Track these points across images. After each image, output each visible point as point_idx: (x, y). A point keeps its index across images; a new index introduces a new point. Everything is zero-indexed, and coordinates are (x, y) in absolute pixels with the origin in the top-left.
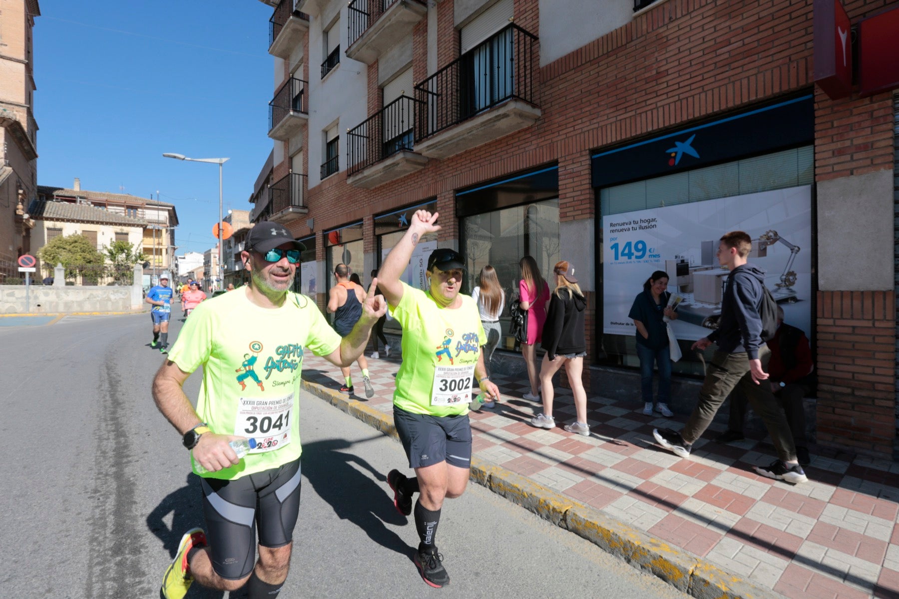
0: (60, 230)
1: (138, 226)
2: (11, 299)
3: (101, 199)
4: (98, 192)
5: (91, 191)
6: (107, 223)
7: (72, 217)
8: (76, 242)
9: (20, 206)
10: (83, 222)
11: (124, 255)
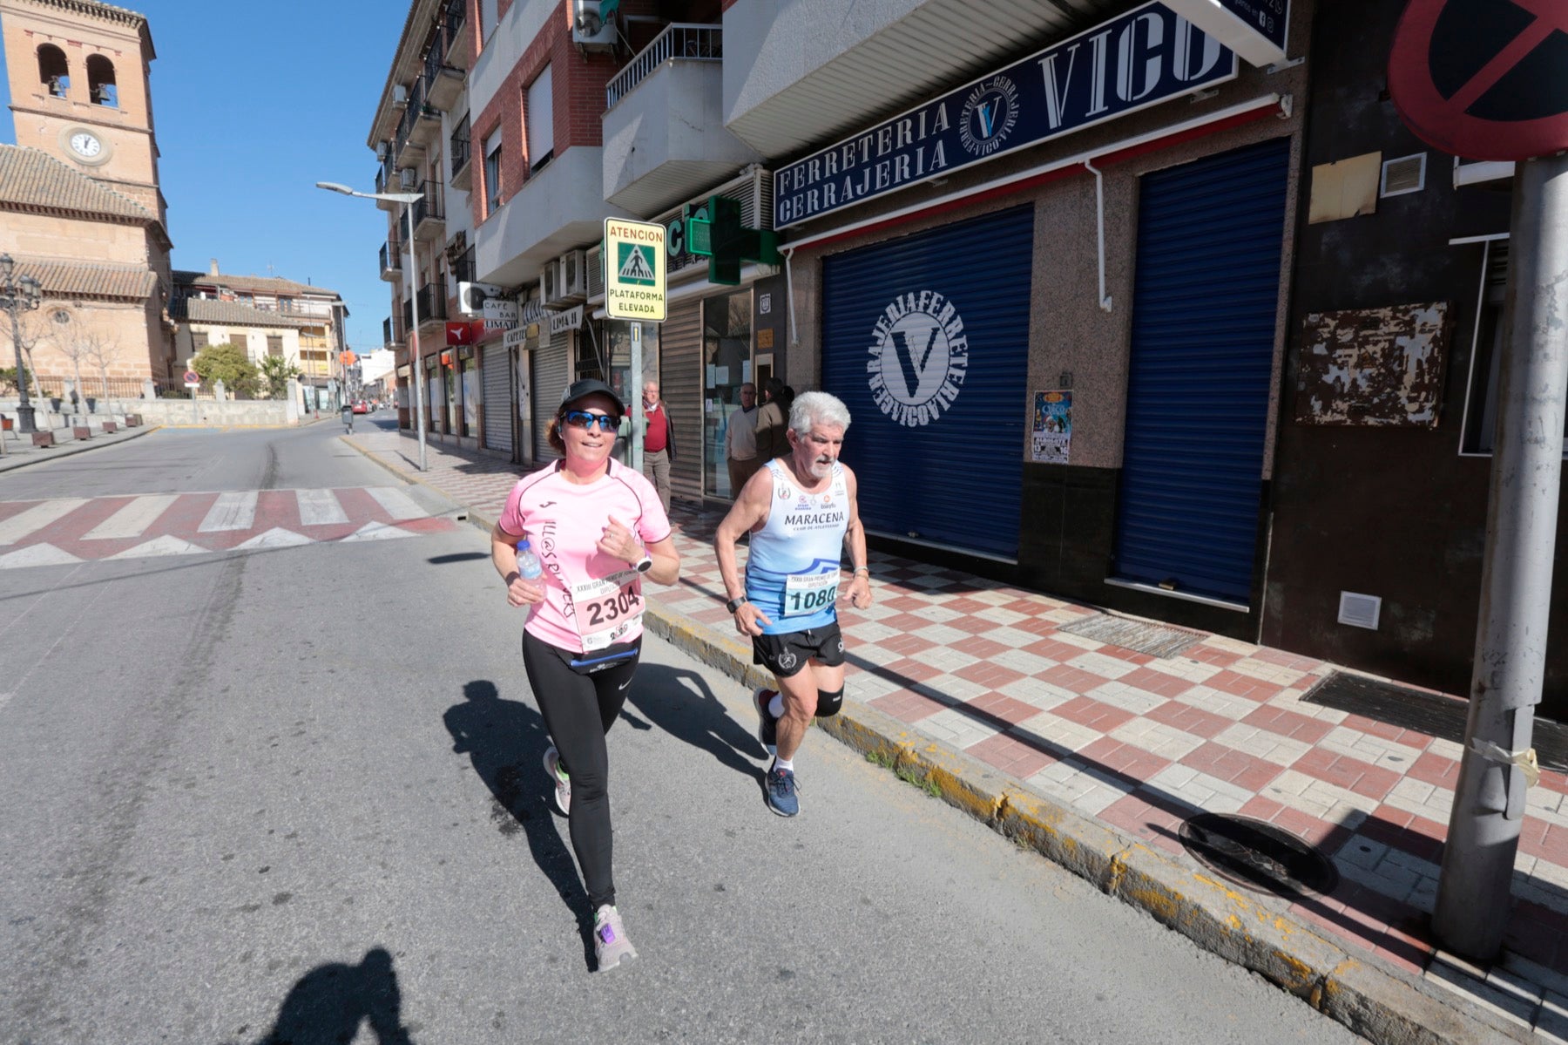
0: (206, 334)
1: (292, 327)
2: (181, 412)
3: (248, 287)
4: (240, 276)
5: (232, 276)
6: (257, 325)
7: (216, 319)
8: (227, 352)
9: (165, 311)
10: (229, 324)
11: (277, 369)
